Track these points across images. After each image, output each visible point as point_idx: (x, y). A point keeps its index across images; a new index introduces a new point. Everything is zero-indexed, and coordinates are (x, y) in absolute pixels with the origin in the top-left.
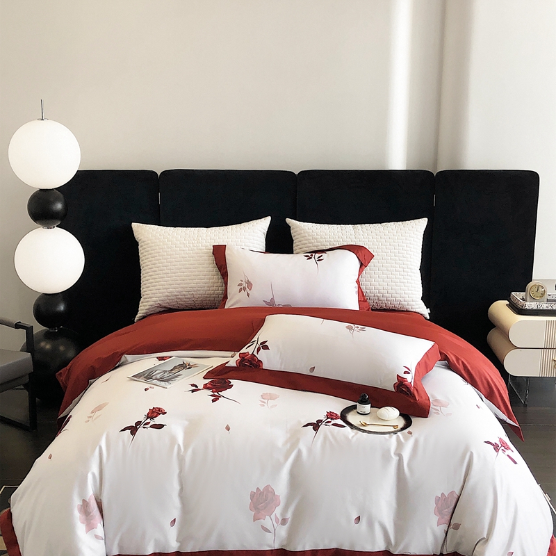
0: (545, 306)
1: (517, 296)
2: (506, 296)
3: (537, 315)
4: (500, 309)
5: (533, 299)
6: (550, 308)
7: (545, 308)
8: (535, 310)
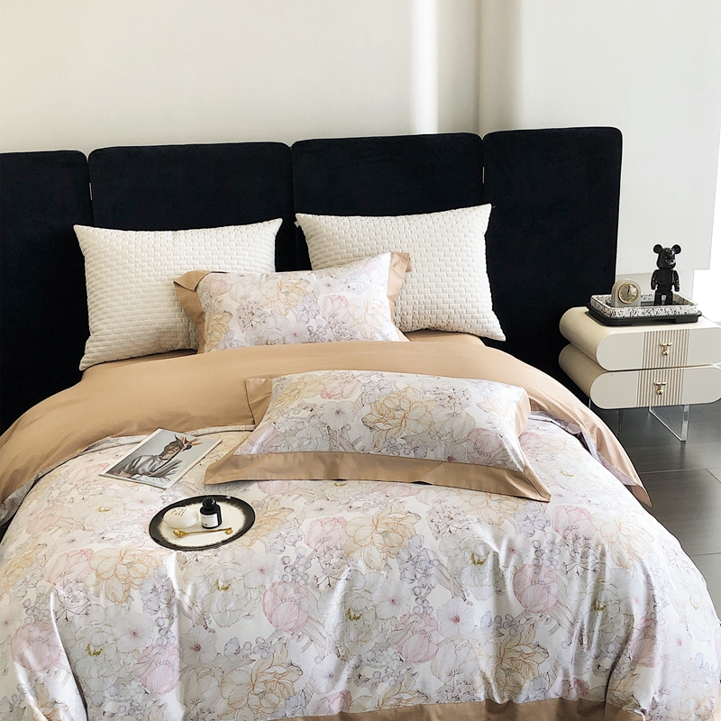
0: (640, 312)
1: (600, 300)
2: (584, 301)
3: (630, 325)
4: (576, 319)
5: (623, 305)
6: (647, 314)
7: (640, 315)
8: (627, 318)
